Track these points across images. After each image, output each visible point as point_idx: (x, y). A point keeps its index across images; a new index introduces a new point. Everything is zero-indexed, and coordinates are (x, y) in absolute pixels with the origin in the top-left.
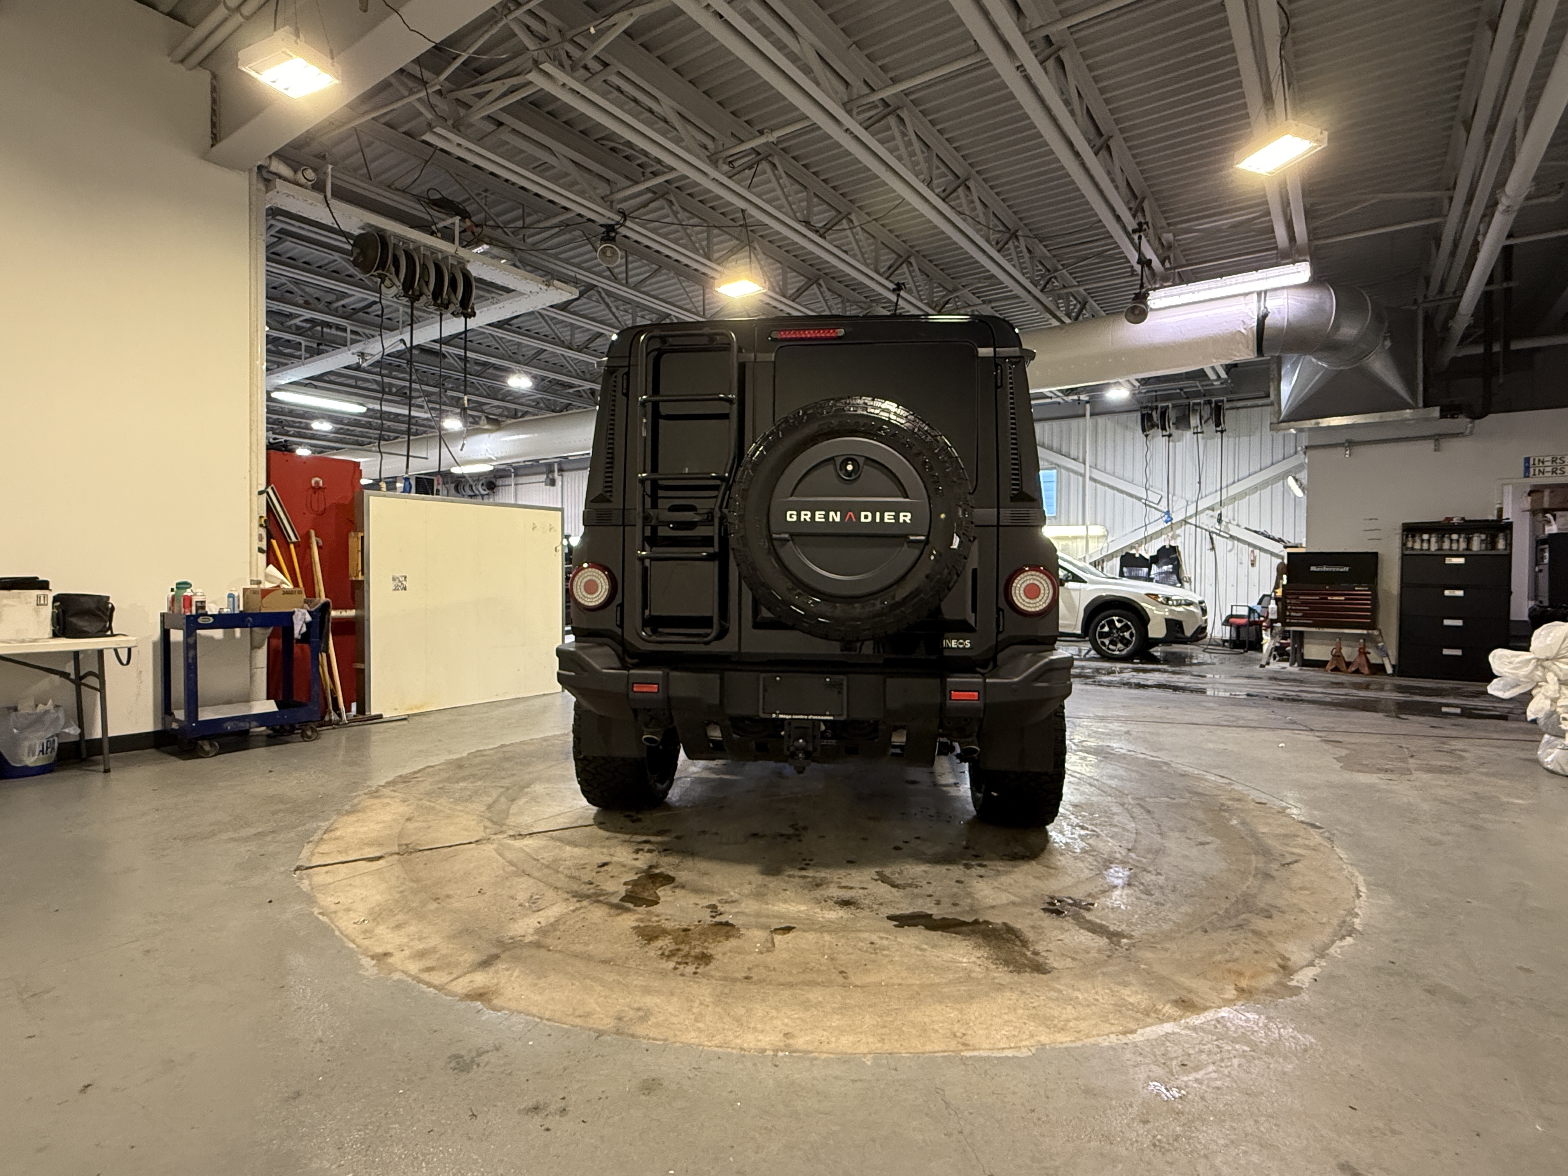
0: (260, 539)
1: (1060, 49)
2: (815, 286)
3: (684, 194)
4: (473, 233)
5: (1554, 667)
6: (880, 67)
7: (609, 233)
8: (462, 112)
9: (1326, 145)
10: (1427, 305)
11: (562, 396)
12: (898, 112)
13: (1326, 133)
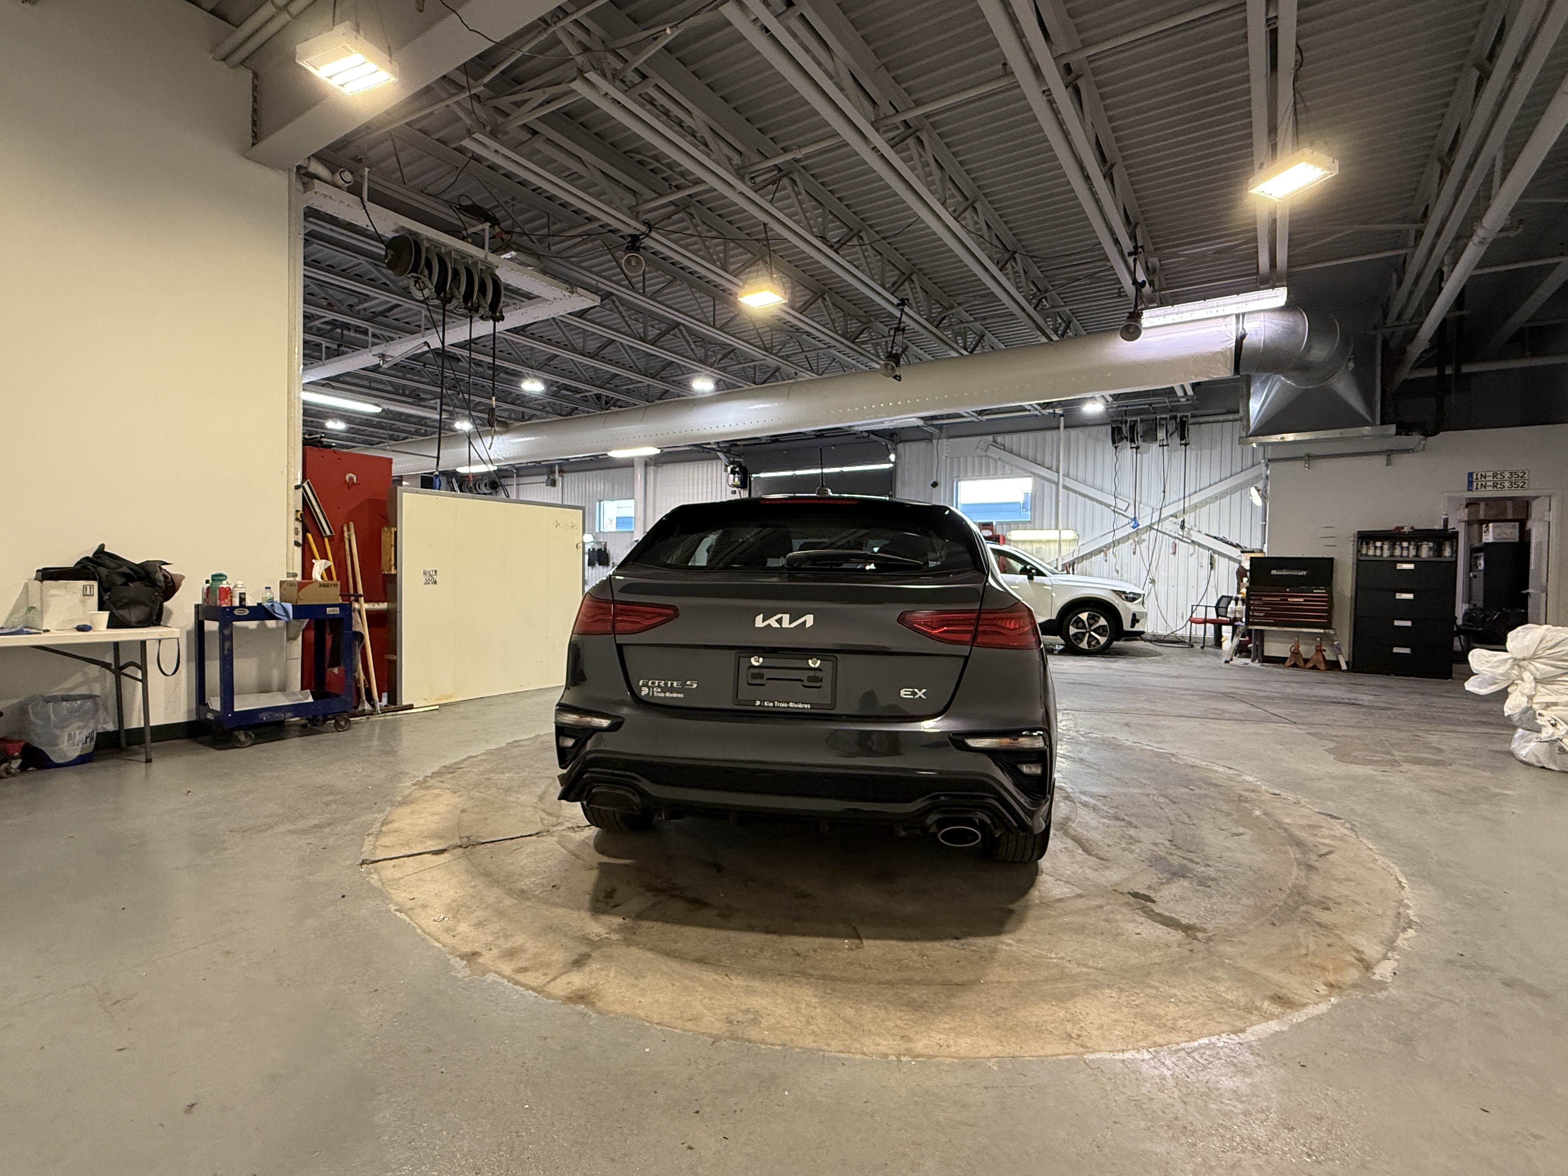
0: (297, 533)
1: (1078, 77)
2: (820, 300)
3: (704, 208)
4: (502, 239)
5: (1531, 667)
6: (904, 89)
7: (634, 243)
8: (500, 119)
9: (1337, 173)
10: (1384, 330)
11: (570, 401)
12: (918, 133)
13: (1337, 162)
